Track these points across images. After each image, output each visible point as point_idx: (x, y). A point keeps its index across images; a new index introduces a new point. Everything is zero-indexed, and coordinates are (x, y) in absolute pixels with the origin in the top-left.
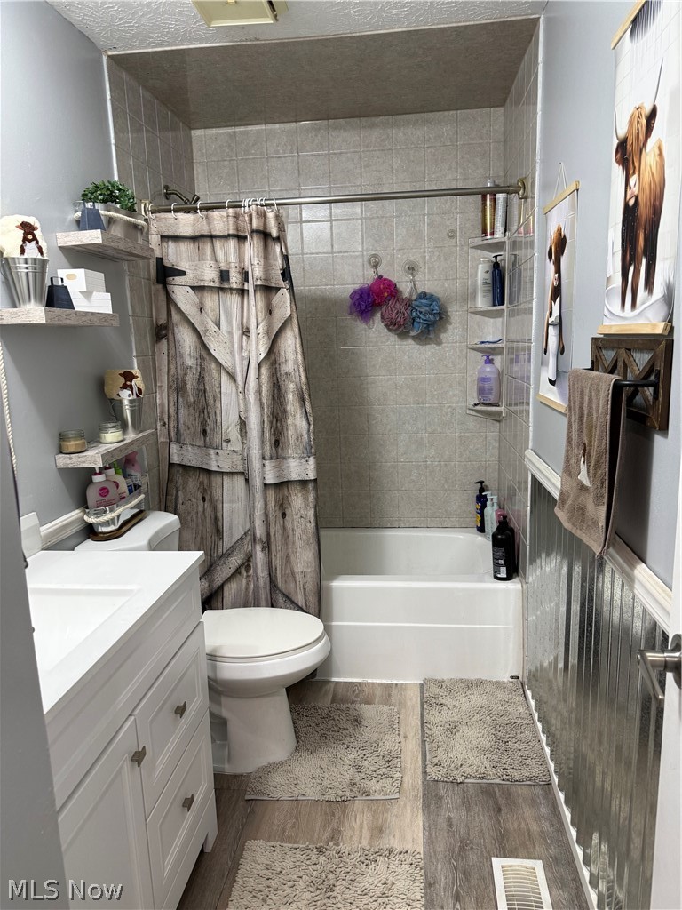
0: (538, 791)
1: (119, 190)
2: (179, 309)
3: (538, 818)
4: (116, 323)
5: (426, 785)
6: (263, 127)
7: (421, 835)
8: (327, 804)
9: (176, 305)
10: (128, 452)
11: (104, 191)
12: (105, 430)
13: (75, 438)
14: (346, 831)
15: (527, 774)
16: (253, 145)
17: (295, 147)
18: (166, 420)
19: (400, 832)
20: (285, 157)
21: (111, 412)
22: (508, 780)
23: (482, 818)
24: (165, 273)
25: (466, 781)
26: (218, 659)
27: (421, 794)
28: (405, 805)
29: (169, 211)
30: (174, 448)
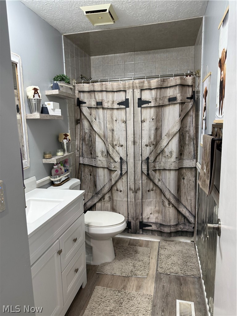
0: (196, 280)
1: (65, 77)
2: (84, 114)
3: (194, 289)
4: (62, 119)
5: (157, 274)
6: (113, 55)
7: (153, 290)
8: (123, 277)
9: (83, 113)
10: (65, 159)
11: (60, 77)
12: (58, 152)
13: (49, 154)
14: (128, 286)
15: (192, 273)
16: (110, 61)
17: (123, 61)
18: (79, 150)
19: (146, 288)
20: (120, 64)
21: (60, 146)
22: (185, 275)
23: (175, 287)
24: (80, 103)
25: (171, 274)
26: (90, 226)
27: (155, 277)
28: (149, 280)
29: (81, 83)
30: (81, 158)
